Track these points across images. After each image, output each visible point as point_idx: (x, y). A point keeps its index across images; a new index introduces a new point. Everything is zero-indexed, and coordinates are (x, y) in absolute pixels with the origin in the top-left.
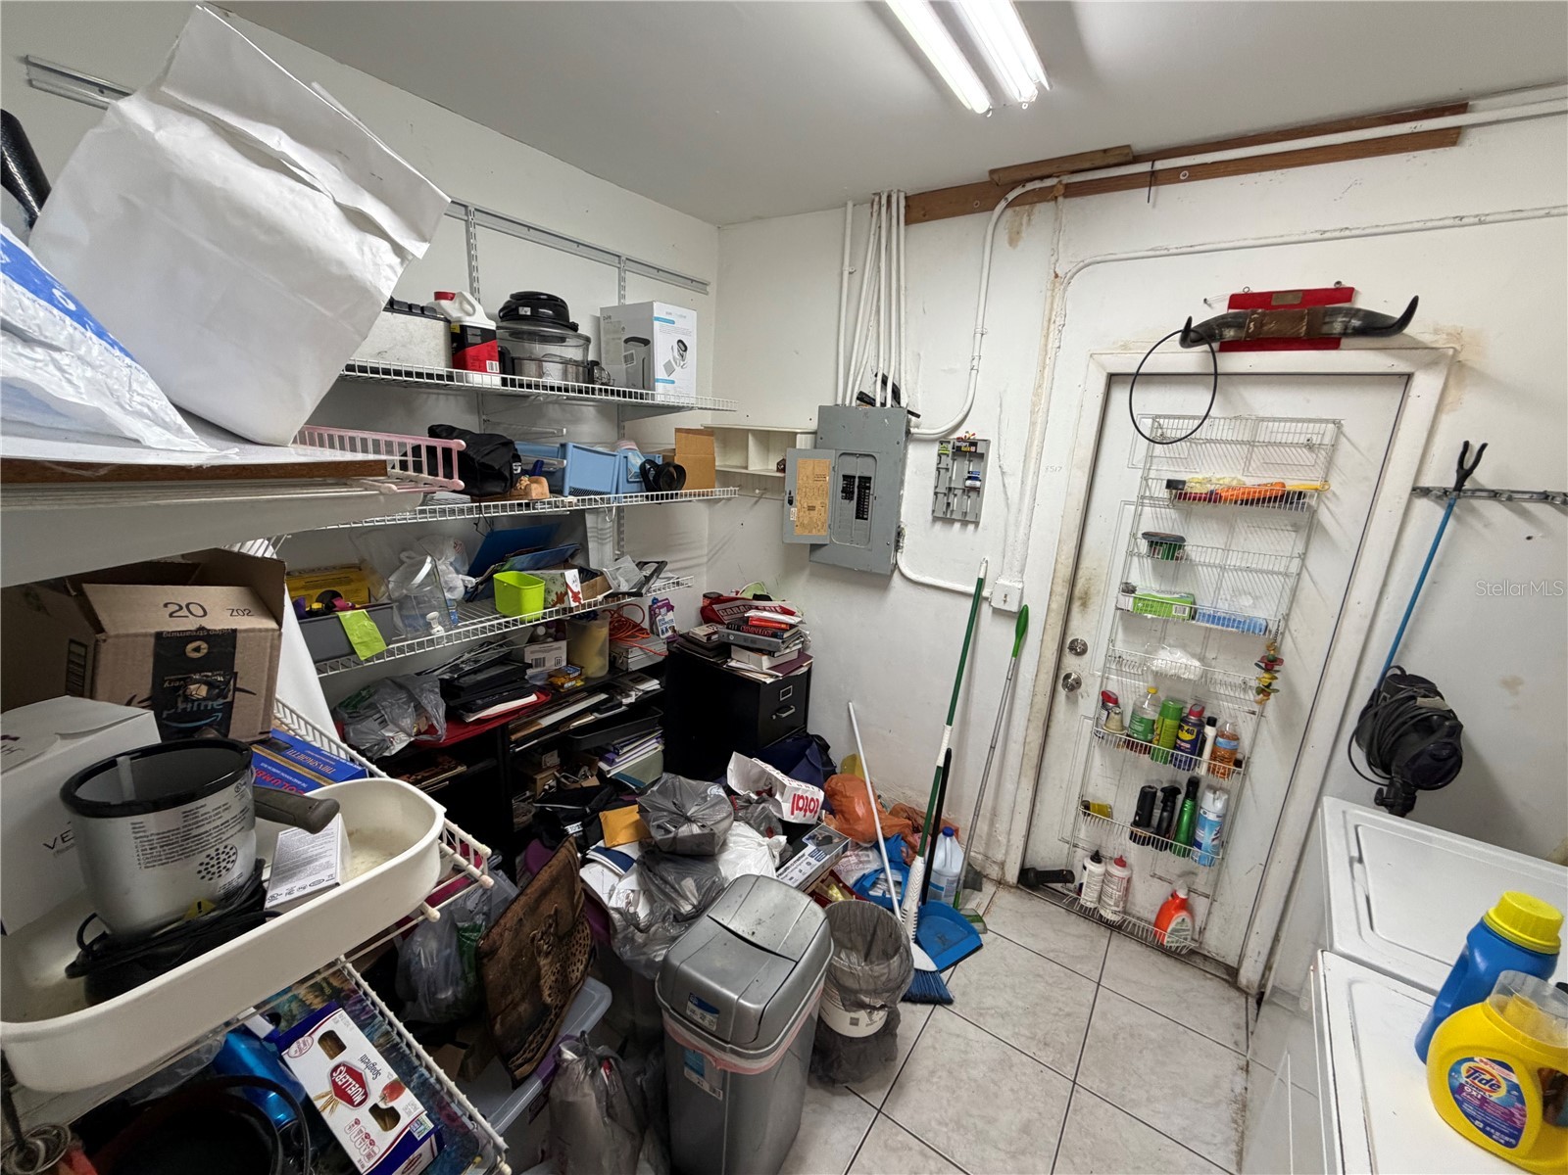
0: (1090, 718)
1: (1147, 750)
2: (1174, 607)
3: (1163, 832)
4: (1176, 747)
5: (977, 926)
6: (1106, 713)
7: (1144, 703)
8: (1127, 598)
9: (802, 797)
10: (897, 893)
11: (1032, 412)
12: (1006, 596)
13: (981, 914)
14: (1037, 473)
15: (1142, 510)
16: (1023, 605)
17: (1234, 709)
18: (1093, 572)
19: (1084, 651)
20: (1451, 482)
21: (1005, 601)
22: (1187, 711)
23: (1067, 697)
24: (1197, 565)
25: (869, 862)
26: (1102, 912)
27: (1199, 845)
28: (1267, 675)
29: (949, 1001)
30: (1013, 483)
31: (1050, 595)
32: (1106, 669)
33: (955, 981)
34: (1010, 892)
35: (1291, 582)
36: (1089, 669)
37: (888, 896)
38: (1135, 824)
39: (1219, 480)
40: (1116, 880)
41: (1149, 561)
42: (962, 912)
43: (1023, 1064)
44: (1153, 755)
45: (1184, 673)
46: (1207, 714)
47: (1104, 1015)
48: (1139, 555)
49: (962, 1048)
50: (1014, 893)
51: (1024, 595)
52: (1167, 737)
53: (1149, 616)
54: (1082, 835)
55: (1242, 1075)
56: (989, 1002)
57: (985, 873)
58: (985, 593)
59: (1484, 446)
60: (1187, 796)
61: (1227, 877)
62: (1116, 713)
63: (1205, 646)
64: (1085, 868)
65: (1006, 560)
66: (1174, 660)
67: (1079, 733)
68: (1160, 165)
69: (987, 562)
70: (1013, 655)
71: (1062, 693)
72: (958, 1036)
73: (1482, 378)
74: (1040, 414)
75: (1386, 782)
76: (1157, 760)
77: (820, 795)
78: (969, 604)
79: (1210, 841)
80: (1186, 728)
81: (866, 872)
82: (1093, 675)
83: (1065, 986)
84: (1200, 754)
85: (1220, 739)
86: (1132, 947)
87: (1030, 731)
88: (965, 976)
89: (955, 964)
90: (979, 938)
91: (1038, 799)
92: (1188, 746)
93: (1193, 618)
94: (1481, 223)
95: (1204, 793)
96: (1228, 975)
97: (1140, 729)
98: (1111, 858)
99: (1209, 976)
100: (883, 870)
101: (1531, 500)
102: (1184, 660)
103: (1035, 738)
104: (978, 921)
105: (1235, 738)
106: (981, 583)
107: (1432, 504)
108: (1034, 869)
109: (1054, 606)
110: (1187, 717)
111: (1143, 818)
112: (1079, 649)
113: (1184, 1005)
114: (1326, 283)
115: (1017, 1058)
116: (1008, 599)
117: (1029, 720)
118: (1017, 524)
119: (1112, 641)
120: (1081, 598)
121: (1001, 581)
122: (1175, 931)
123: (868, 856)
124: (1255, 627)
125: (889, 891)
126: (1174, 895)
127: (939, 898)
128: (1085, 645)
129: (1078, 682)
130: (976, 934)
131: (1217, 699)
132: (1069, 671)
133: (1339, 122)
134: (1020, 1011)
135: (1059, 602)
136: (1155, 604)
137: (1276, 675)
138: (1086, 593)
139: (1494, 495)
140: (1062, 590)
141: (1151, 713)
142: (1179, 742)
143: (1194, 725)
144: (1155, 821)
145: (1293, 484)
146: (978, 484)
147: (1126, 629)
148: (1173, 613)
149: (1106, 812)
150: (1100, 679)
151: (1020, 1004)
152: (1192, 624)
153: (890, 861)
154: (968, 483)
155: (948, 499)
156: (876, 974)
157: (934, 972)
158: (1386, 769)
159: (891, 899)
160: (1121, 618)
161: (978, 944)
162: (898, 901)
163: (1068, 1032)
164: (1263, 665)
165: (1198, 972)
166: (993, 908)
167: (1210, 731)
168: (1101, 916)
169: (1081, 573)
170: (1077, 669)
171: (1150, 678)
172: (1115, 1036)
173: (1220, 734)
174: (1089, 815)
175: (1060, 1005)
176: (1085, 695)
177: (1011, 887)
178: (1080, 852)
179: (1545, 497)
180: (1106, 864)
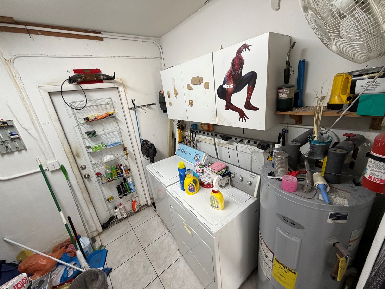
0: (96, 181)
1: (113, 179)
2: (102, 146)
3: (125, 192)
4: (118, 175)
5: (103, 248)
6: (100, 178)
7: (107, 170)
8: (90, 150)
9: (18, 284)
10: (77, 266)
11: (26, 108)
12: (53, 166)
13: (101, 245)
14: (40, 126)
15: (80, 127)
16: (61, 165)
17: (123, 161)
18: (76, 147)
19: (85, 167)
20: (133, 106)
21: (54, 167)
22: (116, 166)
23: (88, 180)
24: (100, 135)
25: (60, 271)
26: (124, 217)
27: (132, 189)
28: (126, 151)
29: (111, 269)
30: (33, 132)
31: (68, 158)
32: (93, 168)
33: (108, 265)
34: (103, 233)
35: (119, 132)
36: (90, 171)
37: (75, 270)
38: (119, 195)
39: (94, 115)
40: (122, 208)
41: (89, 139)
42: (96, 250)
43: (134, 258)
44: (115, 179)
45: (111, 159)
46: (119, 165)
47: (138, 233)
48: (86, 138)
49: (122, 272)
50: (104, 233)
51: (59, 162)
52: (116, 174)
53: (98, 151)
54: (110, 206)
55: (159, 217)
56: (118, 258)
57: (94, 236)
58: (44, 168)
59: (135, 99)
60: (125, 182)
61: (138, 191)
62: (103, 176)
63: (111, 152)
64: (115, 212)
65: (46, 156)
66: (108, 158)
67: (96, 186)
68: (29, 27)
69: (38, 159)
70: (67, 180)
71: (86, 180)
72: (119, 272)
73: (128, 87)
74: (30, 107)
75: (150, 158)
76: (116, 180)
77: (25, 275)
78: (41, 174)
79: (133, 187)
80: (118, 170)
81: (62, 274)
82: (91, 171)
83: (128, 237)
84: (123, 173)
85: (125, 168)
86: (132, 217)
87: (84, 195)
88: (109, 260)
89: (105, 261)
90: (105, 250)
91: (95, 208)
92: (120, 173)
93: (107, 147)
94: (115, 58)
95: (127, 179)
96: (147, 206)
97: (109, 176)
98: (118, 206)
99: (145, 209)
100: (67, 267)
101: (143, 107)
102: (110, 157)
103: (86, 195)
104: (102, 247)
105: (127, 166)
106: (41, 166)
107: (132, 110)
108: (104, 224)
109: (71, 161)
110: (117, 167)
111: (120, 193)
112: (84, 168)
113: (146, 217)
114: (94, 68)
115: (132, 259)
116: (55, 166)
117: (82, 193)
118: (43, 143)
119: (91, 161)
120: (76, 155)
121: (48, 162)
122: (136, 207)
123: (58, 270)
124: (119, 143)
125: (74, 269)
126: (133, 201)
127: (88, 254)
128: (85, 166)
129: (89, 175)
130: (104, 250)
131: (119, 161)
132: (84, 174)
133: (77, 29)
134: (126, 251)
135: (72, 159)
136: (97, 148)
137: (127, 150)
138: (77, 153)
139: (139, 107)
140: (70, 155)
141: (109, 172)
142: (118, 173)
143: (119, 168)
144: (122, 191)
145: (110, 112)
146: (17, 136)
147: (93, 157)
148: (102, 148)
149: (112, 198)
150: (93, 172)
151: (124, 250)
152: (108, 148)
153: (67, 262)
154: (12, 137)
155: (5, 145)
156: (98, 286)
157: (103, 269)
158: (149, 156)
159: (77, 270)
160: (90, 155)
161: (106, 251)
162: (79, 268)
163: (136, 243)
164: (124, 150)
165: (143, 210)
166: (102, 241)
167: (122, 167)
168: (124, 218)
169: (73, 149)
170: (87, 173)
171: (104, 164)
172: (142, 234)
173: (124, 167)
174: (110, 201)
175: (131, 241)
176: (92, 177)
177: (102, 232)
178: (112, 210)
179: (144, 106)
180: (118, 207)
